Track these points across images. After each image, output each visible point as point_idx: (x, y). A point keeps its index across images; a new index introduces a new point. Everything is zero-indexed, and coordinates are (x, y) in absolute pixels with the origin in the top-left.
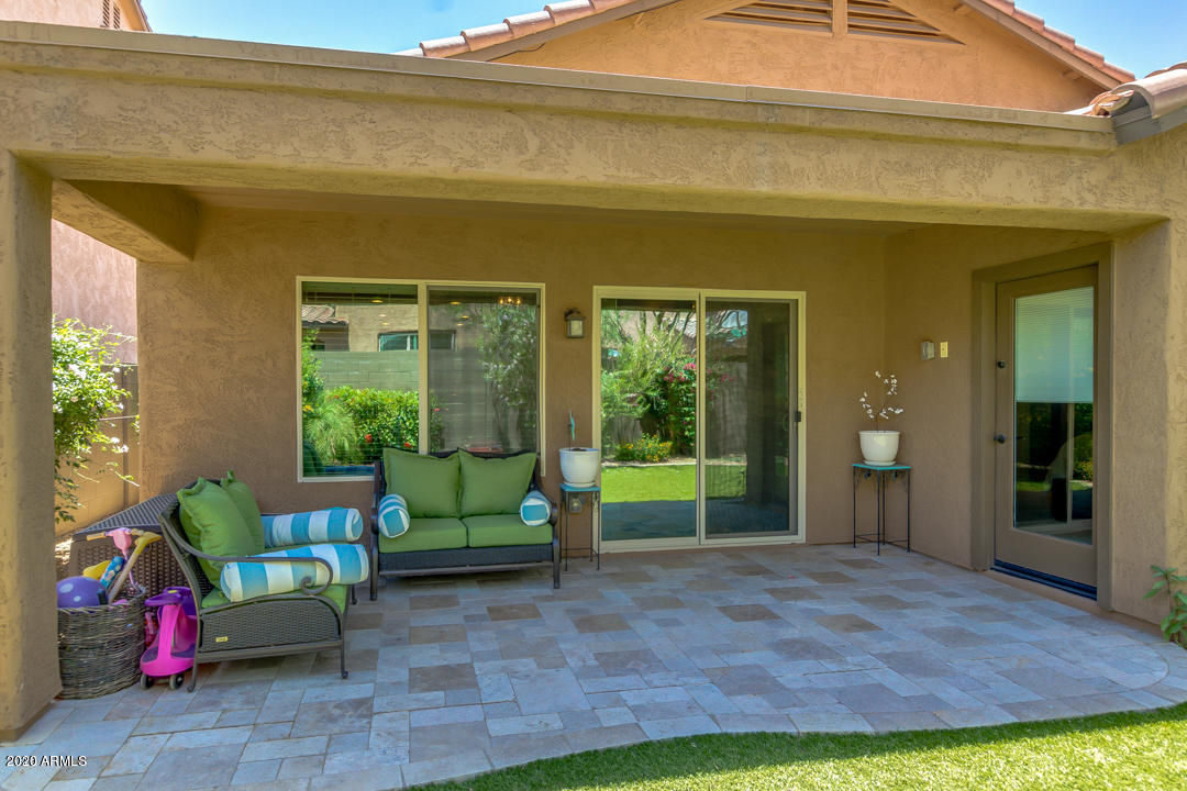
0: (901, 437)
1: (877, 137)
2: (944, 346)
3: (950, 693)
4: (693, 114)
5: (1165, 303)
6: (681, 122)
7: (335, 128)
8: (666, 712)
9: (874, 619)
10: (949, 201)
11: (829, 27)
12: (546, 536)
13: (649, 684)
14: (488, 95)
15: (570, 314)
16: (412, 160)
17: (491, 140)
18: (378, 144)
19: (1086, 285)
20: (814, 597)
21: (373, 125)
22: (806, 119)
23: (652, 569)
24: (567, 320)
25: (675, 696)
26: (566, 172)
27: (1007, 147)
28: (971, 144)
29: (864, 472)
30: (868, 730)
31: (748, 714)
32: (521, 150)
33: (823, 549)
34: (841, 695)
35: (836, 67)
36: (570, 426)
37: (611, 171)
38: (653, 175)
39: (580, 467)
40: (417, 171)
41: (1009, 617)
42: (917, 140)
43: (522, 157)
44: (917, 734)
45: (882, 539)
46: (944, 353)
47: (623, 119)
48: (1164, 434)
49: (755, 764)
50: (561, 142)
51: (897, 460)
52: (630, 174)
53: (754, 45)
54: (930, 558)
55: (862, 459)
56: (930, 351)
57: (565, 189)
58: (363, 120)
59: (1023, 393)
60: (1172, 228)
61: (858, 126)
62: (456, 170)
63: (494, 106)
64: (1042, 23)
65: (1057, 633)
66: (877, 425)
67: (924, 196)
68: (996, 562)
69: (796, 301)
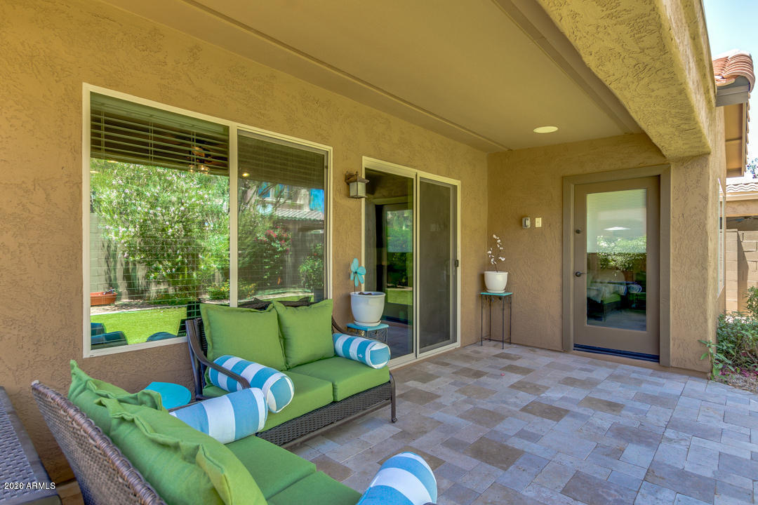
0: (509, 276)
2: (539, 220)
15: (350, 178)
24: (348, 184)
46: (539, 224)
55: (486, 289)
56: (528, 222)
59: (592, 248)
60: (711, 158)
66: (495, 268)
68: (576, 346)
69: (455, 187)
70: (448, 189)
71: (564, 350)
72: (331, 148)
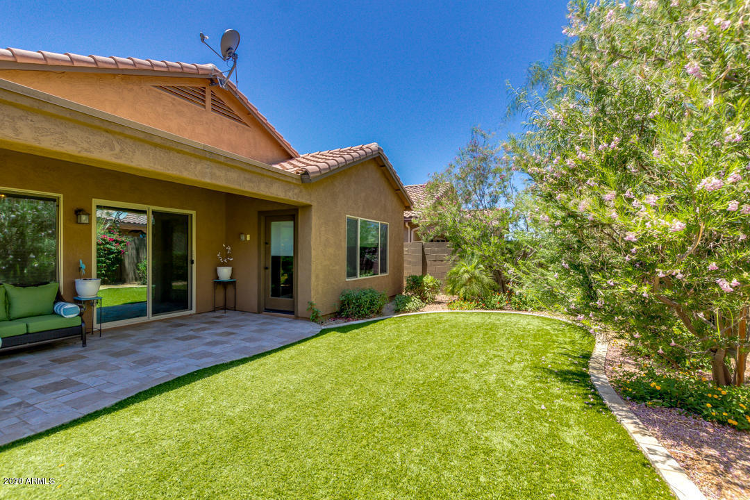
0: (232, 269)
1: (242, 169)
2: (248, 237)
3: (265, 344)
4: (184, 150)
5: (311, 229)
6: (179, 152)
7: (8, 119)
8: (178, 369)
9: (234, 331)
10: (262, 193)
11: (204, 106)
12: (78, 322)
13: (165, 364)
14: (97, 123)
15: (78, 212)
16: (56, 143)
17: (97, 142)
18: (35, 132)
19: (291, 220)
20: (209, 329)
21: (32, 123)
22: (222, 160)
23: (131, 332)
24: (77, 215)
25: (179, 364)
26: (132, 162)
27: (277, 179)
28: (267, 176)
29: (219, 284)
30: (247, 356)
31: (208, 362)
32: (112, 149)
33: (203, 314)
34: (235, 351)
35: (207, 123)
36: (80, 268)
37: (152, 165)
38: (169, 170)
39: (89, 288)
40: (58, 149)
41: (272, 324)
42: (254, 172)
43: (112, 152)
44: (260, 354)
45: (225, 308)
46: (248, 238)
47: (156, 146)
48: (311, 265)
49: (219, 372)
50: (130, 149)
51: (231, 277)
52: (159, 167)
53: (173, 104)
54: (243, 311)
55: (218, 278)
56: (243, 237)
57: (130, 168)
58: (27, 119)
59: (273, 253)
60: (313, 207)
61: (238, 165)
62: (79, 152)
63: (100, 128)
64: (257, 110)
65: (286, 325)
66: (223, 265)
67: (255, 191)
68: (266, 309)
69: (192, 215)
70: (187, 216)
71: (259, 312)
72: (62, 195)
